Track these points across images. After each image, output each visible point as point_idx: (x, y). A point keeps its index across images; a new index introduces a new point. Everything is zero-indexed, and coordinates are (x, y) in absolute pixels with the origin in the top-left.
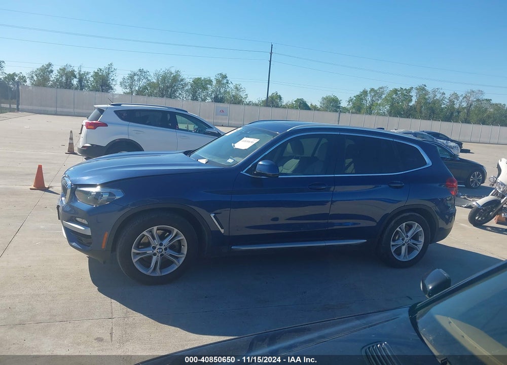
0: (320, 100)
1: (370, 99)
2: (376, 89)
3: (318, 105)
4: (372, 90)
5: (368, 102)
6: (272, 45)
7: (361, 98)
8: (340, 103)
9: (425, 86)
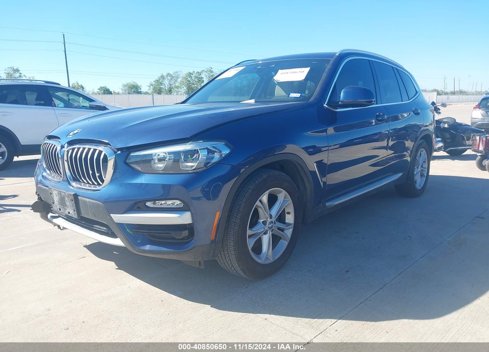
0: (121, 87)
1: (167, 83)
2: (171, 73)
3: (121, 92)
4: (168, 74)
5: (166, 86)
6: (64, 35)
7: (159, 82)
8: (140, 89)
9: (211, 68)
